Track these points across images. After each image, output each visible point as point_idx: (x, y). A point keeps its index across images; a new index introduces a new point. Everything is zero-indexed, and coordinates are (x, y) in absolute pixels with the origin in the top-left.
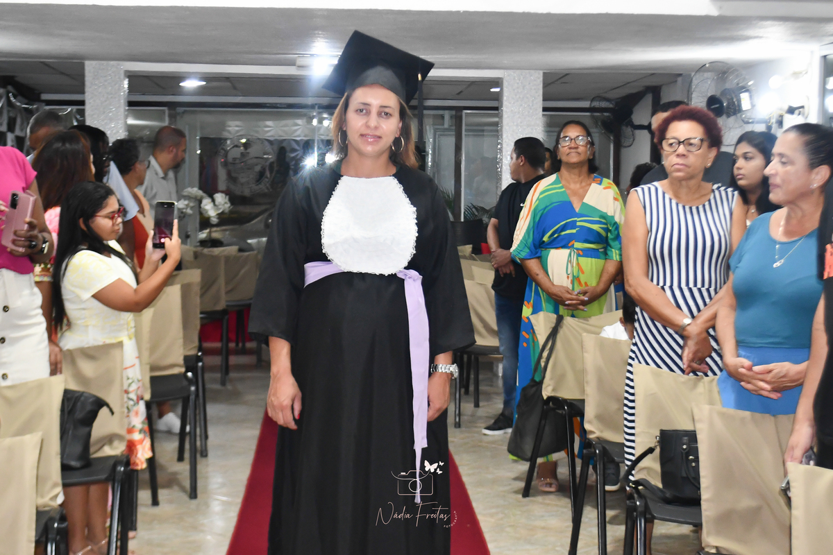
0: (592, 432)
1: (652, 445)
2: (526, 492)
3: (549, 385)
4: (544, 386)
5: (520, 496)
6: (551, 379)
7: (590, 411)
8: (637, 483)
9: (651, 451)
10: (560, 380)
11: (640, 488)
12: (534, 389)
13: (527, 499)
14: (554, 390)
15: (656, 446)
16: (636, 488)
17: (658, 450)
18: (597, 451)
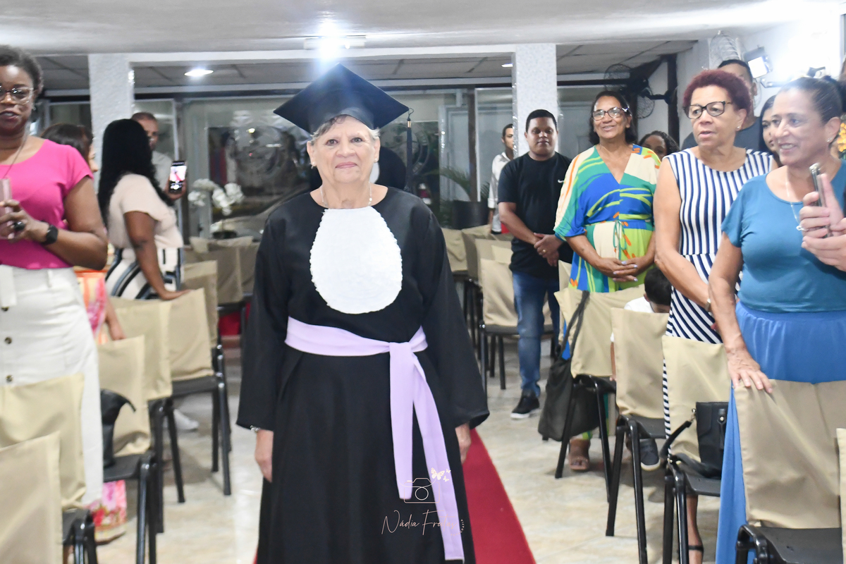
0: (624, 409)
1: (689, 419)
2: (559, 473)
3: (577, 363)
4: (572, 364)
5: (553, 477)
6: (580, 357)
7: (621, 388)
8: (675, 458)
9: (687, 424)
10: (588, 357)
11: (678, 462)
12: (563, 367)
13: (560, 480)
14: (583, 367)
15: (692, 420)
16: (674, 464)
17: (695, 423)
18: (631, 428)
